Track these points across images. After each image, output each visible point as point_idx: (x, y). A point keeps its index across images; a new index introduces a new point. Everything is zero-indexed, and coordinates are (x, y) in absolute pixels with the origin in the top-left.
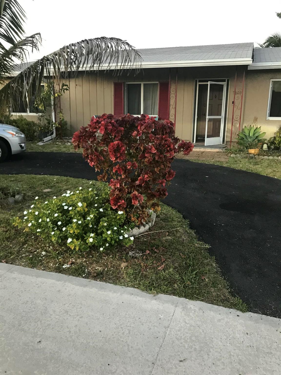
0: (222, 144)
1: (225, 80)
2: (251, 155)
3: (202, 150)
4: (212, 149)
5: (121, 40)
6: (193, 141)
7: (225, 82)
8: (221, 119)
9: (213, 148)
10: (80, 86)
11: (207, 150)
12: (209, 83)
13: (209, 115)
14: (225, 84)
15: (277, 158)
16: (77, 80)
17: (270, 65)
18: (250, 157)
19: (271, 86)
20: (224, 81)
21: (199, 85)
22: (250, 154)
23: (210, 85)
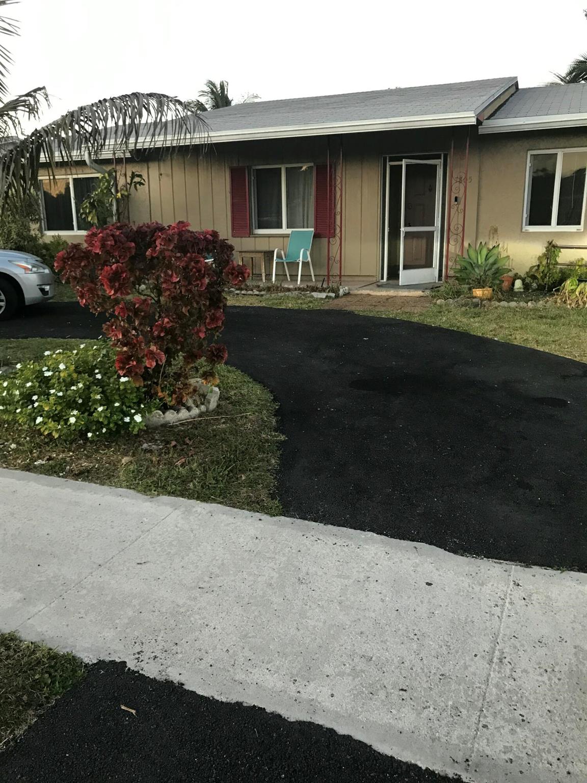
0: (437, 281)
1: (440, 155)
2: (474, 300)
3: (392, 293)
4: (409, 291)
5: (168, 97)
6: (382, 278)
7: (440, 158)
8: (434, 232)
9: (412, 290)
10: (168, 175)
11: (400, 292)
12: (404, 163)
13: (405, 225)
14: (439, 162)
15: (525, 305)
16: (162, 164)
17: (522, 123)
18: (473, 303)
19: (529, 165)
20: (438, 157)
21: (391, 167)
22: (475, 297)
23: (407, 166)
